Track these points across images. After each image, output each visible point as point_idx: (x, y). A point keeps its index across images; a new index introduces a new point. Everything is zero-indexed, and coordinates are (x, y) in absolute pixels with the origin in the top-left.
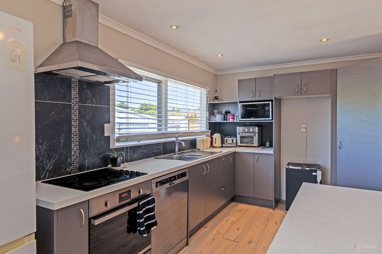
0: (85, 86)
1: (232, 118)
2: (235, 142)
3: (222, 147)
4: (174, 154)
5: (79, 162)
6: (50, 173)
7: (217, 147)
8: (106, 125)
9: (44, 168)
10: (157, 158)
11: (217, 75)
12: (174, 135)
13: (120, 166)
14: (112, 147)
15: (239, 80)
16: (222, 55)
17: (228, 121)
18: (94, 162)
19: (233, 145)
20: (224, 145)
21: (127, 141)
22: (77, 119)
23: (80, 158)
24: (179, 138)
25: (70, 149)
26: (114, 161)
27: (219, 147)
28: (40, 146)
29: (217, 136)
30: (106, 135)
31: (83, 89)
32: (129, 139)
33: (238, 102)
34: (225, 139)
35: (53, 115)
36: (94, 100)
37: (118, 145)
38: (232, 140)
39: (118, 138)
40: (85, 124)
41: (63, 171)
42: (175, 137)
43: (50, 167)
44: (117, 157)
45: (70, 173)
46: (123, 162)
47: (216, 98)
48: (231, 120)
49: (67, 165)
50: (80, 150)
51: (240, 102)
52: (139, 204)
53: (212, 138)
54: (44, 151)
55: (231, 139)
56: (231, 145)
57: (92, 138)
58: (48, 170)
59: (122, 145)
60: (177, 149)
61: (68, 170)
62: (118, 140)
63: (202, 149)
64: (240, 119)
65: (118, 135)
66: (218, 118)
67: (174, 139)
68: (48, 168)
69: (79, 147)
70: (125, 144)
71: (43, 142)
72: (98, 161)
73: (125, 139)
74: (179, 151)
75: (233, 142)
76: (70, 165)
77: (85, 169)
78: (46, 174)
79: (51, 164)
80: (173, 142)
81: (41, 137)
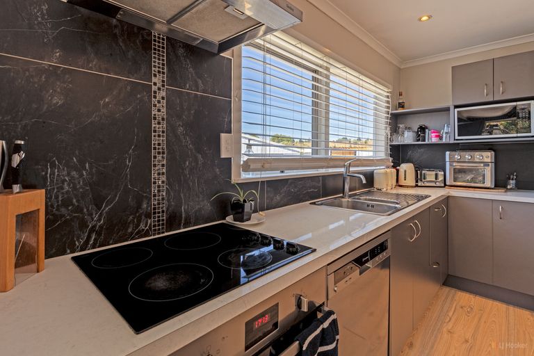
0: (181, 51)
1: (437, 136)
2: (441, 178)
3: (417, 186)
4: (342, 197)
5: (168, 209)
6: (99, 234)
7: (408, 187)
8: (223, 135)
9: (83, 225)
10: (314, 203)
11: (400, 69)
12: (342, 163)
13: (249, 219)
14: (234, 180)
15: (453, 67)
16: (430, 17)
17: (427, 142)
18: (200, 210)
19: (438, 184)
20: (419, 184)
21: (263, 169)
22: (163, 119)
23: (168, 200)
24: (351, 169)
25: (148, 183)
26: (238, 209)
27: (412, 187)
28: (74, 173)
29: (407, 168)
30: (223, 156)
31: (177, 56)
32: (267, 166)
33: (452, 108)
34: (423, 172)
35: (106, 105)
36: (200, 82)
37: (247, 176)
38: (436, 175)
39: (246, 162)
40: (181, 129)
41: (130, 230)
42: (344, 166)
43: (99, 220)
44: (245, 201)
45: (147, 234)
46: (255, 211)
47: (401, 105)
48: (434, 140)
49: (140, 216)
50: (169, 184)
51: (456, 107)
52: (301, 346)
53: (398, 171)
54: (85, 184)
55: (434, 173)
56: (433, 184)
57: (196, 160)
58: (94, 227)
59: (254, 177)
60: (347, 187)
61: (142, 226)
62: (247, 167)
63: (385, 189)
64: (457, 137)
65: (245, 158)
66: (408, 138)
67: (342, 170)
68: (94, 223)
69: (167, 178)
70: (259, 176)
71: (82, 163)
72: (207, 206)
73: (259, 165)
74: (350, 190)
75: (436, 178)
76: (148, 216)
77: (180, 224)
78: (89, 237)
79: (101, 215)
80: (340, 175)
81: (77, 152)
